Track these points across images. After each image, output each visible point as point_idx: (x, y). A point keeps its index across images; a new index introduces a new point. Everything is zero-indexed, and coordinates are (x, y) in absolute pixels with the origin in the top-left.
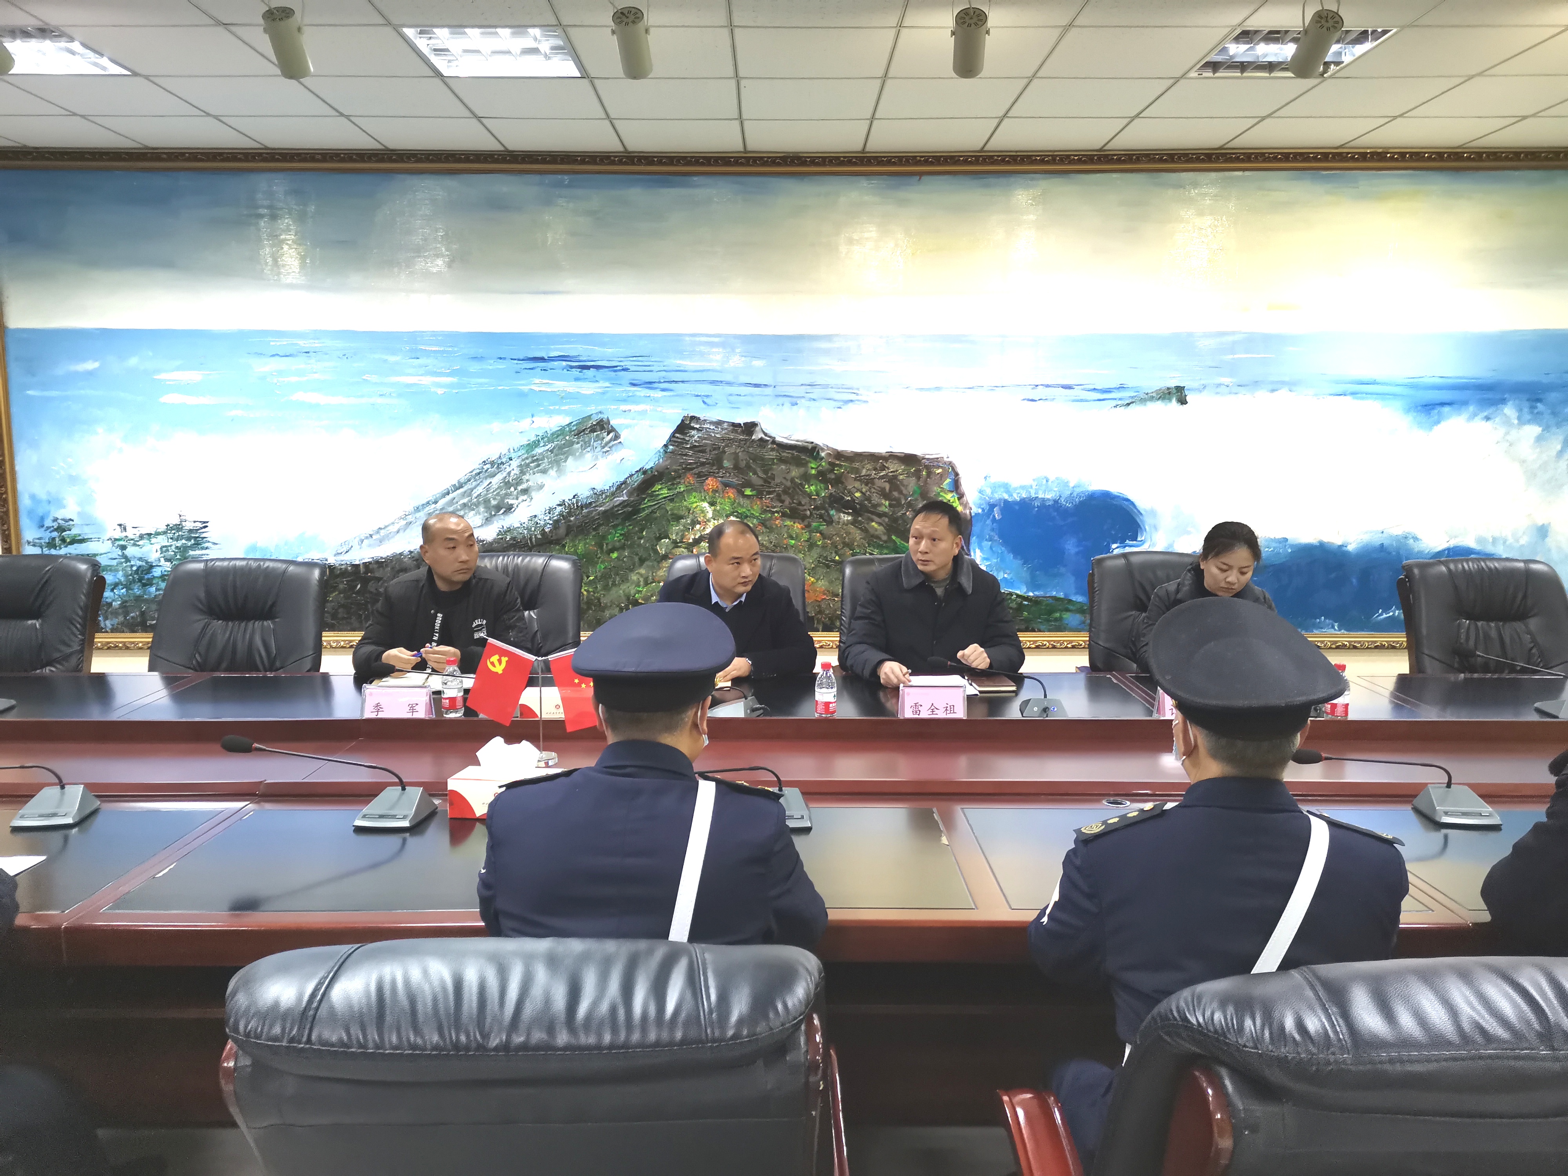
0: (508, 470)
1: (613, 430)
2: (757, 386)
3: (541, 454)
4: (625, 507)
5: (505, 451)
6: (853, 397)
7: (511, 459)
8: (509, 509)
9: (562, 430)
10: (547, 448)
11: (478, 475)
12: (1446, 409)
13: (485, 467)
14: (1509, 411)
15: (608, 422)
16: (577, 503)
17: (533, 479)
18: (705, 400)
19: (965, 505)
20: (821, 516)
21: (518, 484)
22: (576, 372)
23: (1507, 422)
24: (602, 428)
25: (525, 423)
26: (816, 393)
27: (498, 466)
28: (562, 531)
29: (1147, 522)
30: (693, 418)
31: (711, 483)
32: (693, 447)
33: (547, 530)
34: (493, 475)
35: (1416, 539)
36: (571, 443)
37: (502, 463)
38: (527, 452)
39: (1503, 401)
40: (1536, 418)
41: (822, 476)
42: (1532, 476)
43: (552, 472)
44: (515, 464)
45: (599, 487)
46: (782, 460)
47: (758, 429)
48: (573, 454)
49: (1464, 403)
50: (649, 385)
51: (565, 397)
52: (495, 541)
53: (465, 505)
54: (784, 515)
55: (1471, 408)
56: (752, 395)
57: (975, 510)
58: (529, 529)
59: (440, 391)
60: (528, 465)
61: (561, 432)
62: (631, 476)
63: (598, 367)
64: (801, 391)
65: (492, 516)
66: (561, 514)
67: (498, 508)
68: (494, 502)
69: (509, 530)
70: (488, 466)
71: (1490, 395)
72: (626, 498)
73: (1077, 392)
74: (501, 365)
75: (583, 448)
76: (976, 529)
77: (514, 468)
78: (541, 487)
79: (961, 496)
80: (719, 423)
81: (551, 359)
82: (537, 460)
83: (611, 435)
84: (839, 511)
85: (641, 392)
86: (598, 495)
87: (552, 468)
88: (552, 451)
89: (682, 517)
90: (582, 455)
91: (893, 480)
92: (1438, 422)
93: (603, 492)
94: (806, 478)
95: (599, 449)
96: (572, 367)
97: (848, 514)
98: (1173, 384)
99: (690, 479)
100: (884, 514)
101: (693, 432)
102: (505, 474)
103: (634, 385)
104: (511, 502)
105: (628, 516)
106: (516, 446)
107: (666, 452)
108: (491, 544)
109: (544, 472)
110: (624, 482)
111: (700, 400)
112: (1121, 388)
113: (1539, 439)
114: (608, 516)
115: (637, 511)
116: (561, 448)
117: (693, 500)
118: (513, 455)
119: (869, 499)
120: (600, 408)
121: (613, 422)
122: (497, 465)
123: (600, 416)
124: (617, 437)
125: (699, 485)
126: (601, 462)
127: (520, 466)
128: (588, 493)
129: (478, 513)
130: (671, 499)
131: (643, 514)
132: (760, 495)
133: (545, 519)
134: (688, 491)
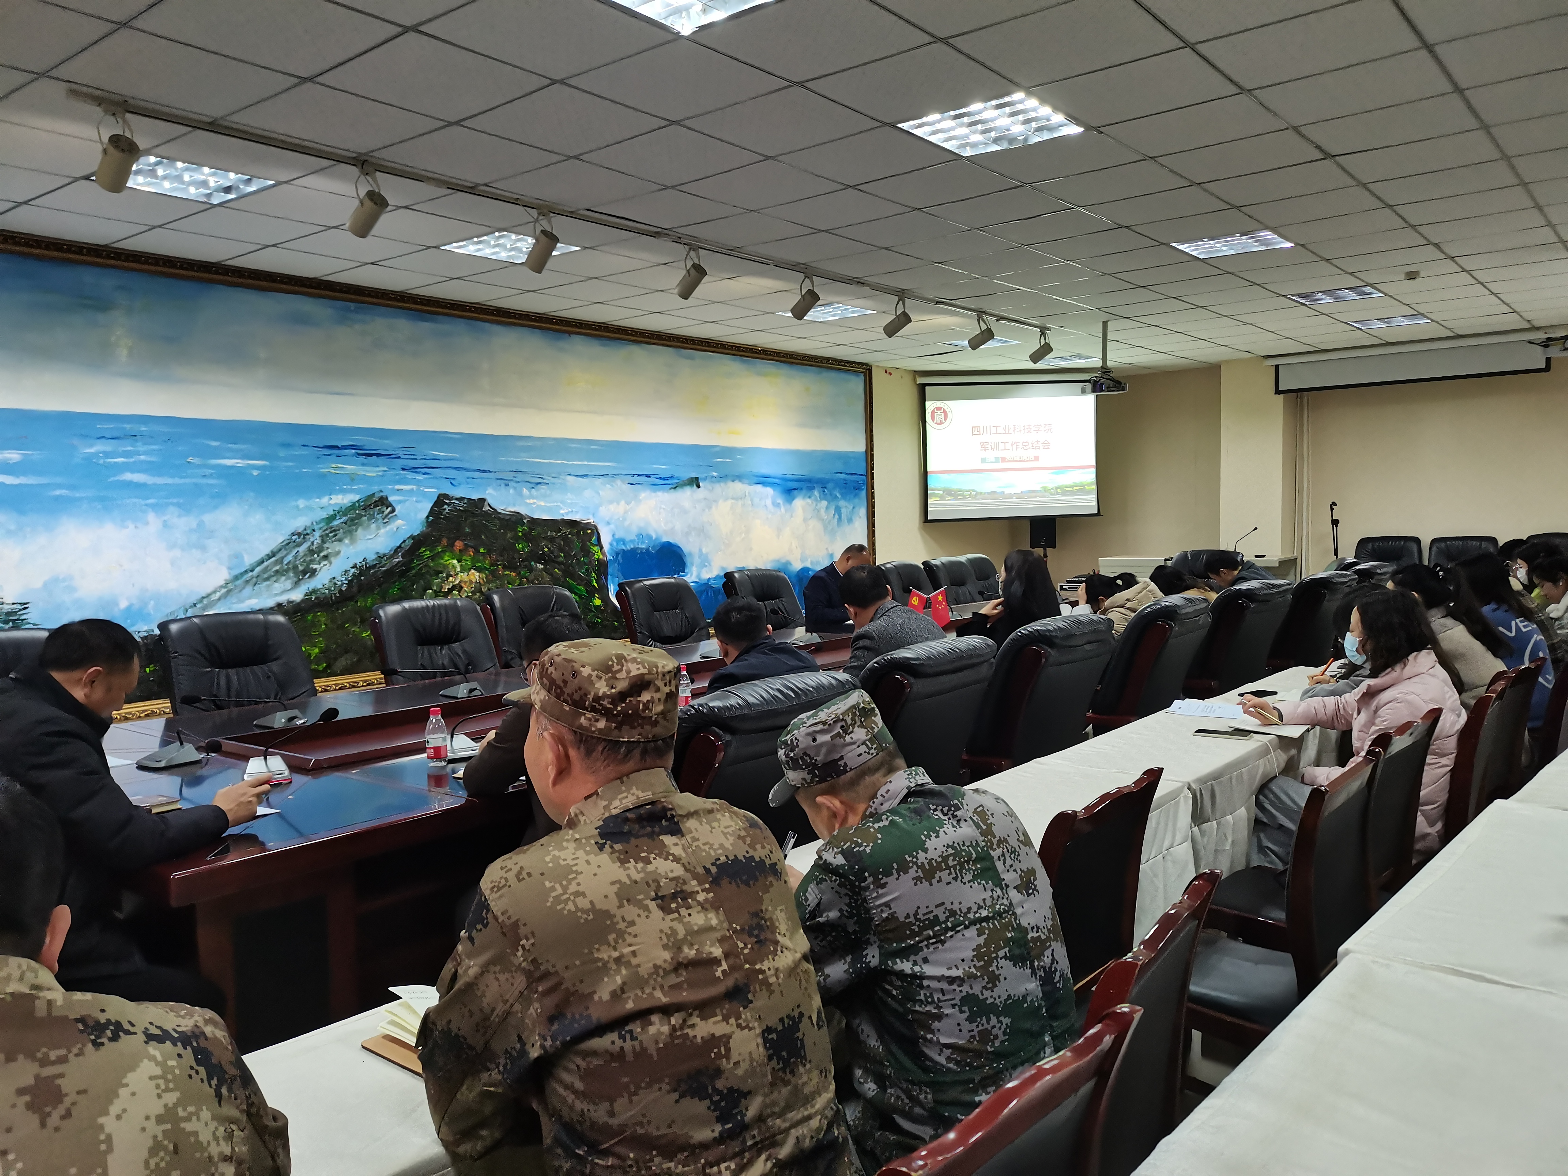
0: (312, 540)
1: (389, 505)
2: (484, 471)
3: (337, 526)
4: (401, 566)
5: (308, 524)
6: (540, 480)
7: (314, 530)
8: (314, 572)
9: (353, 505)
10: (342, 520)
11: (288, 545)
12: (796, 492)
13: (294, 538)
14: (816, 493)
15: (387, 498)
16: (366, 563)
17: (331, 547)
18: (452, 482)
19: (604, 554)
20: (526, 567)
21: (321, 551)
22: (362, 458)
23: (816, 500)
24: (383, 504)
25: (325, 500)
26: (520, 477)
27: (304, 538)
28: (355, 589)
29: (688, 561)
30: (446, 496)
31: (459, 544)
32: (445, 517)
33: (344, 589)
34: (299, 545)
35: (791, 564)
36: (361, 516)
37: (307, 534)
38: (327, 524)
39: (814, 488)
40: (824, 497)
41: (527, 537)
42: (825, 528)
43: (347, 541)
44: (317, 534)
45: (382, 552)
46: (501, 527)
47: (486, 503)
48: (361, 525)
49: (801, 489)
50: (414, 469)
51: (353, 479)
52: (303, 601)
53: (277, 571)
54: (505, 567)
55: (804, 491)
56: (482, 478)
57: (610, 557)
58: (329, 589)
59: (255, 473)
60: (327, 535)
61: (353, 507)
62: (405, 541)
64: (510, 476)
65: (300, 580)
66: (354, 575)
67: (304, 573)
68: (301, 568)
69: (314, 591)
70: (296, 537)
71: (809, 485)
72: (400, 559)
73: (652, 480)
74: (305, 452)
75: (369, 520)
76: (610, 570)
77: (316, 538)
78: (338, 553)
79: (601, 548)
80: (461, 499)
82: (335, 531)
83: (389, 509)
84: (536, 562)
85: (409, 475)
86: (380, 557)
87: (346, 537)
88: (345, 523)
89: (441, 572)
90: (369, 526)
91: (564, 538)
92: (793, 499)
93: (385, 555)
94: (517, 539)
95: (381, 520)
96: (359, 454)
97: (542, 564)
98: (694, 475)
99: (445, 542)
100: (562, 563)
101: (445, 507)
102: (309, 543)
103: (404, 469)
104: (315, 566)
105: (403, 574)
106: (318, 519)
107: (427, 521)
108: (299, 604)
109: (340, 540)
110: (400, 547)
111: (448, 481)
112: (672, 477)
113: (827, 508)
114: (389, 573)
115: (409, 569)
116: (352, 520)
117: (446, 558)
118: (316, 527)
119: (552, 553)
120: (381, 487)
121: (391, 499)
122: (302, 535)
123: (382, 494)
124: (393, 511)
125: (451, 545)
126: (382, 531)
127: (321, 536)
128: (374, 557)
129: (288, 578)
130: (432, 558)
131: (414, 571)
132: (489, 552)
133: (341, 580)
134: (443, 552)
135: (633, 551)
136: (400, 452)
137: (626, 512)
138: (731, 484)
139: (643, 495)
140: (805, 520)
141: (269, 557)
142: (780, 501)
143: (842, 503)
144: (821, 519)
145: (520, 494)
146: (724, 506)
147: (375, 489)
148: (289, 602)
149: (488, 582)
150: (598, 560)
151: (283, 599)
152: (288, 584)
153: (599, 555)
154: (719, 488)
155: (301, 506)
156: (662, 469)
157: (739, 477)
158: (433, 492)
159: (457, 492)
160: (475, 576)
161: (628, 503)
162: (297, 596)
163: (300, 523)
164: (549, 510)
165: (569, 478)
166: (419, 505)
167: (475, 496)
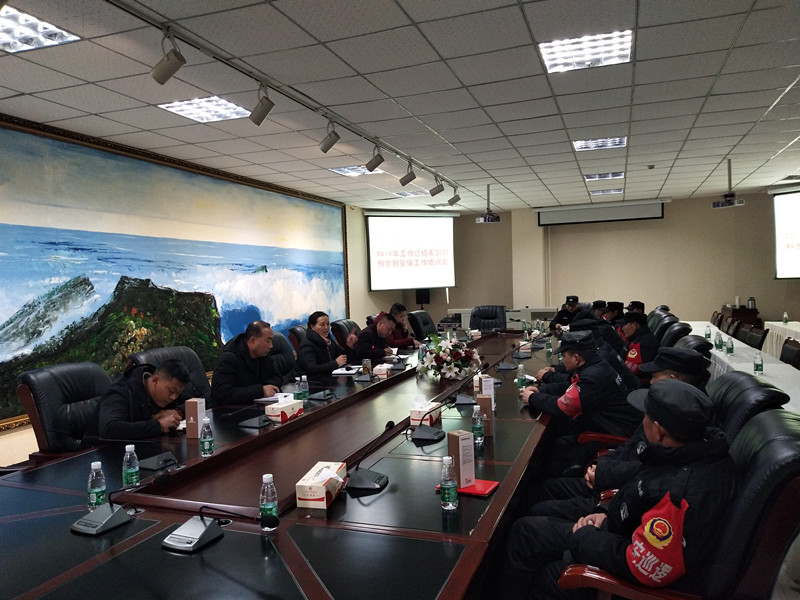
0: (38, 310)
1: (90, 284)
3: (56, 299)
4: (98, 326)
5: (36, 298)
7: (40, 303)
8: (39, 333)
10: (59, 295)
11: (22, 314)
13: (26, 308)
15: (88, 280)
16: (75, 325)
17: (52, 315)
18: (129, 268)
19: (218, 314)
20: (174, 324)
21: (44, 318)
22: (71, 252)
24: (86, 284)
25: (47, 281)
26: (171, 265)
28: (68, 344)
30: (126, 277)
31: (134, 310)
32: (125, 291)
33: (60, 344)
34: (30, 314)
36: (72, 292)
37: (35, 306)
38: (49, 298)
41: (176, 305)
44: (42, 306)
45: (85, 317)
46: (160, 298)
47: (150, 282)
48: (71, 298)
50: (106, 260)
52: (32, 354)
53: (14, 334)
54: (162, 325)
58: (50, 345)
60: (49, 306)
61: (66, 285)
62: (100, 309)
63: (82, 249)
64: (165, 264)
65: (30, 339)
66: (67, 334)
67: (33, 334)
68: (31, 330)
69: (40, 347)
72: (98, 322)
75: (77, 295)
77: (41, 309)
78: (56, 319)
79: (217, 310)
80: (136, 280)
81: (60, 244)
82: (54, 303)
83: (90, 287)
84: (180, 320)
85: (103, 263)
86: (84, 321)
88: (61, 297)
89: (123, 329)
90: (76, 299)
91: (197, 304)
93: (87, 319)
94: (169, 305)
95: (85, 295)
97: (183, 321)
99: (126, 309)
100: (195, 320)
101: (126, 285)
102: (37, 312)
104: (40, 329)
105: (99, 332)
106: (43, 295)
107: (114, 295)
108: (30, 357)
109: (58, 309)
110: (96, 313)
114: (90, 332)
115: (103, 329)
116: (66, 295)
117: (127, 320)
118: (41, 301)
119: (189, 314)
121: (90, 280)
122: (32, 307)
123: (85, 277)
124: (93, 288)
125: (129, 312)
126: (86, 302)
127: (45, 307)
128: (80, 320)
129: (22, 338)
130: (118, 320)
131: (106, 330)
132: (153, 316)
133: (59, 338)
134: (125, 315)
135: (234, 311)
136: (96, 248)
137: (230, 287)
138: (282, 270)
139: (238, 276)
140: (317, 291)
141: (8, 323)
142: (306, 280)
143: (334, 281)
144: (324, 290)
145: (170, 276)
146: (279, 283)
147: (80, 273)
148: (23, 356)
149: (153, 334)
150: (215, 318)
151: (18, 353)
152: (22, 343)
153: (215, 315)
154: (276, 272)
155: (31, 285)
156: (248, 261)
157: (285, 266)
158: (118, 275)
159: (133, 275)
160: (144, 331)
161: (230, 282)
162: (28, 351)
163: (30, 298)
164: (187, 286)
165: (199, 266)
166: (109, 284)
167: (144, 278)
